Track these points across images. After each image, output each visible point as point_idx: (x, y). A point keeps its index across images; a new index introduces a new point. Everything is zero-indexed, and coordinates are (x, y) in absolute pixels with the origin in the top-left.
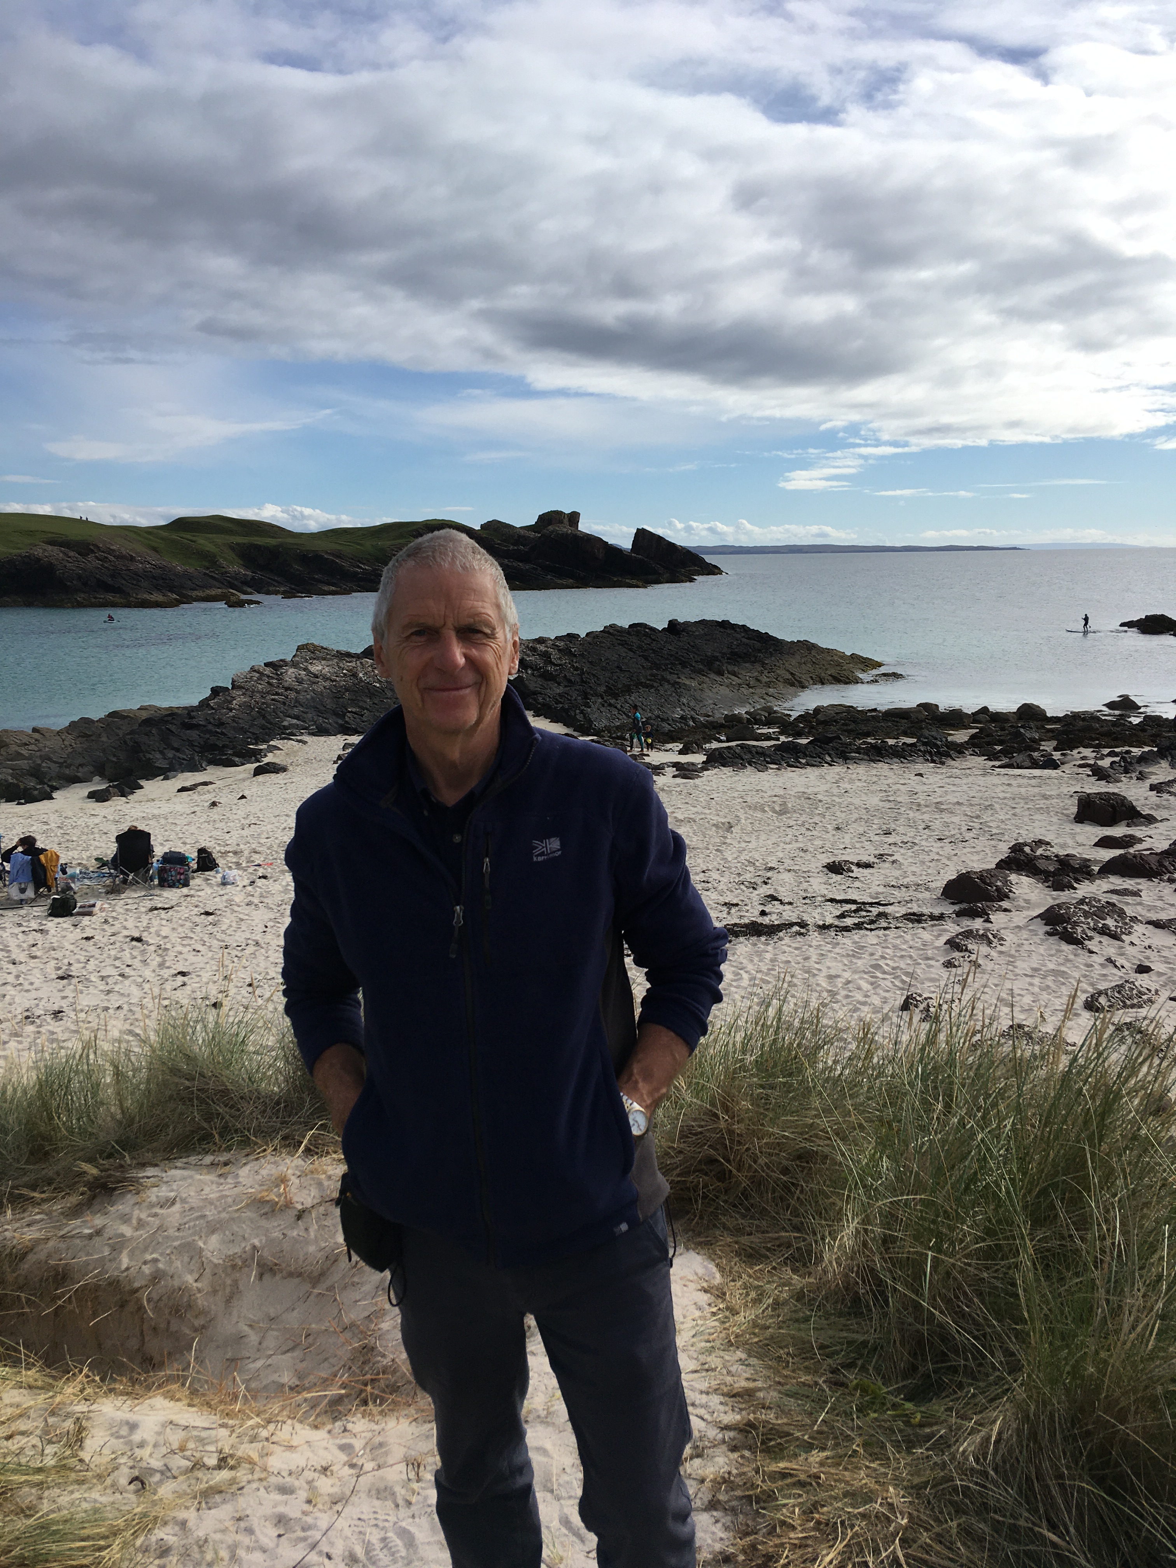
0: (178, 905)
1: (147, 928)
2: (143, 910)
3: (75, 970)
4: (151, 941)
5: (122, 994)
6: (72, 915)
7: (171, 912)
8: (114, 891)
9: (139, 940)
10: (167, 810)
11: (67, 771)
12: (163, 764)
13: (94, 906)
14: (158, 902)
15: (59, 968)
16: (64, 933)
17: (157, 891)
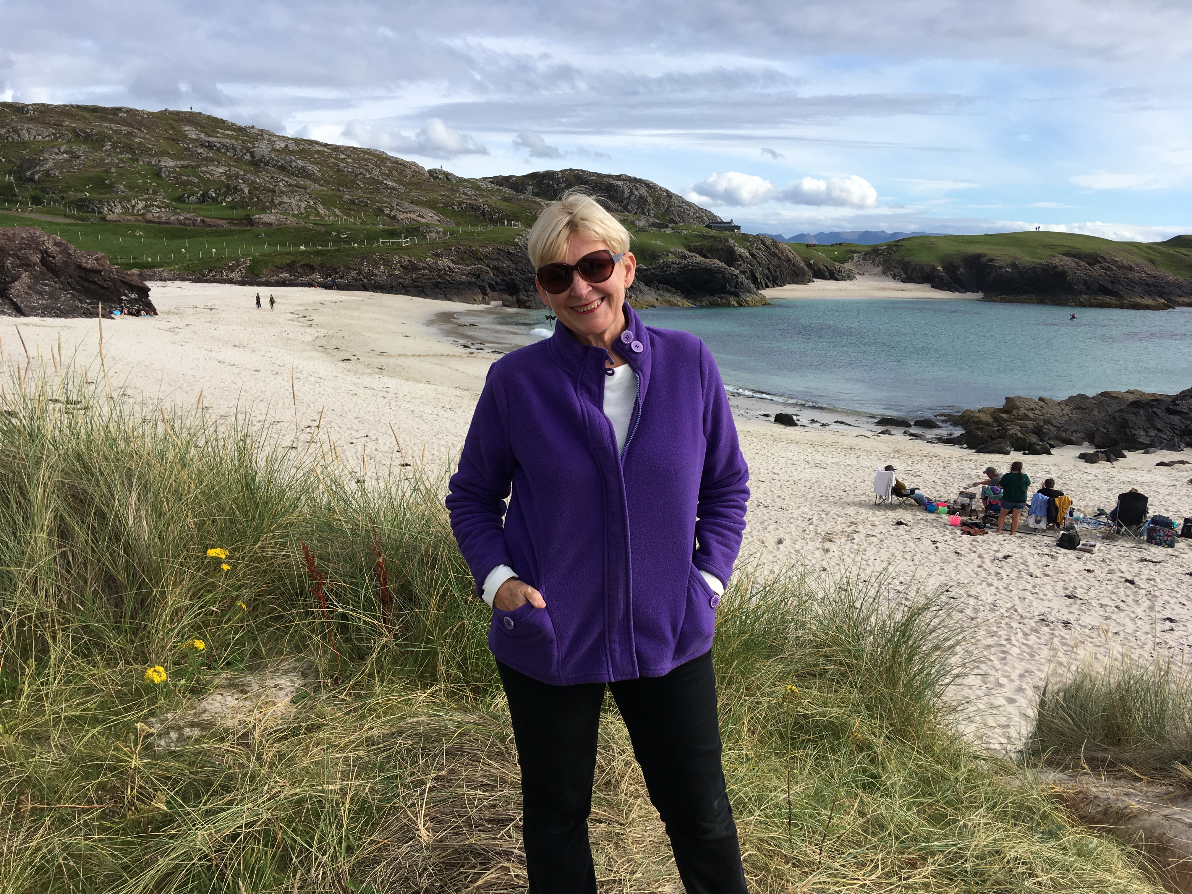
0: (1165, 561)
1: (1139, 574)
2: (1135, 559)
3: (1079, 593)
4: (1142, 586)
5: (1119, 623)
6: (1075, 549)
7: (1158, 566)
8: (1109, 537)
9: (1132, 582)
10: (1149, 479)
11: (1064, 434)
12: (1146, 441)
13: (1094, 546)
14: (1146, 555)
15: (1066, 589)
16: (1070, 562)
17: (1145, 546)
